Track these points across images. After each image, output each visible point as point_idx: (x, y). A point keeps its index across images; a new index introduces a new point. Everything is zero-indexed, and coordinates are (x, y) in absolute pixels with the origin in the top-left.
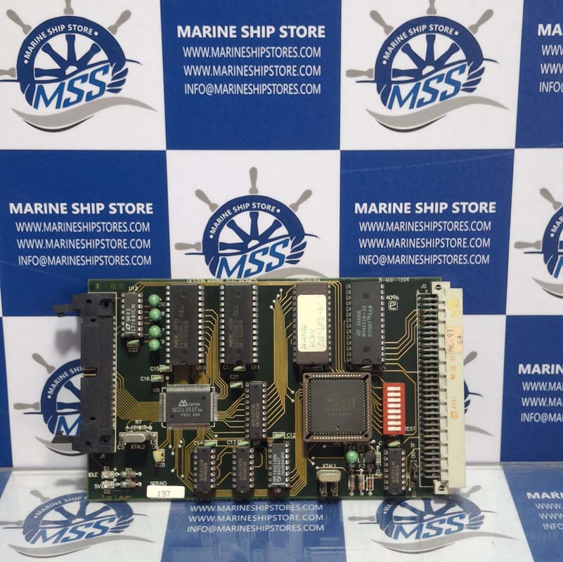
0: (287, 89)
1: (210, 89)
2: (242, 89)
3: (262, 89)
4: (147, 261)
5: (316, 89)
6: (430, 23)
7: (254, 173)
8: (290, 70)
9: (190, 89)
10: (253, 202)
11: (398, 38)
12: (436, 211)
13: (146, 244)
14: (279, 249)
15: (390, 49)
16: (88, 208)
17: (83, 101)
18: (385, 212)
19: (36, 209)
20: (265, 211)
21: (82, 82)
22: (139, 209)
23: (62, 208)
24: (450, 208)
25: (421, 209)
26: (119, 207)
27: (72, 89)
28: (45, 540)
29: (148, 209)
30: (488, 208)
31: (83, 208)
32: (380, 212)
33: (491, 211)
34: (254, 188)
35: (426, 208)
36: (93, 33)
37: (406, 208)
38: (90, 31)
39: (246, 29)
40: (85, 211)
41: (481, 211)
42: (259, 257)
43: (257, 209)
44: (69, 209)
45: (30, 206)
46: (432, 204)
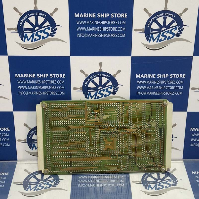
0: (113, 35)
1: (86, 35)
2: (97, 35)
3: (104, 35)
4: (63, 93)
5: (123, 35)
6: (165, 13)
7: (101, 64)
8: (114, 29)
9: (79, 35)
10: (100, 74)
11: (153, 18)
12: (164, 77)
13: (63, 88)
14: (109, 90)
15: (150, 22)
16: (43, 76)
17: (41, 39)
18: (147, 77)
19: (25, 76)
20: (105, 77)
21: (41, 33)
22: (60, 76)
23: (34, 76)
24: (169, 76)
25: (159, 76)
26: (53, 75)
27: (37, 35)
28: (31, 190)
29: (64, 76)
30: (183, 76)
31: (41, 76)
32: (145, 77)
33: (183, 77)
34: (101, 69)
35: (161, 76)
36: (44, 16)
37: (154, 76)
38: (43, 15)
39: (99, 15)
40: (42, 77)
41: (180, 77)
42: (102, 92)
43: (101, 76)
44: (36, 76)
45: (22, 75)
46: (163, 75)
